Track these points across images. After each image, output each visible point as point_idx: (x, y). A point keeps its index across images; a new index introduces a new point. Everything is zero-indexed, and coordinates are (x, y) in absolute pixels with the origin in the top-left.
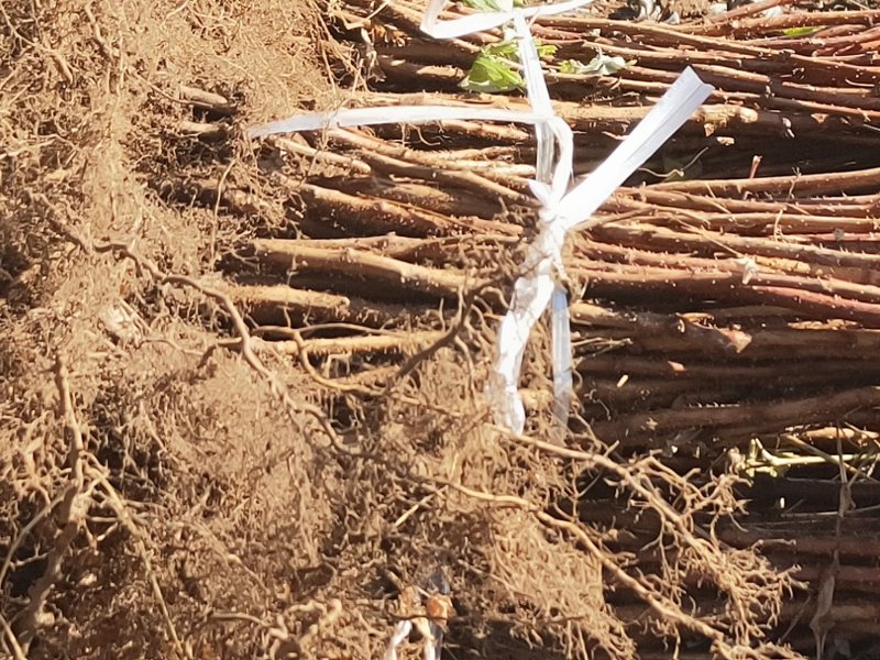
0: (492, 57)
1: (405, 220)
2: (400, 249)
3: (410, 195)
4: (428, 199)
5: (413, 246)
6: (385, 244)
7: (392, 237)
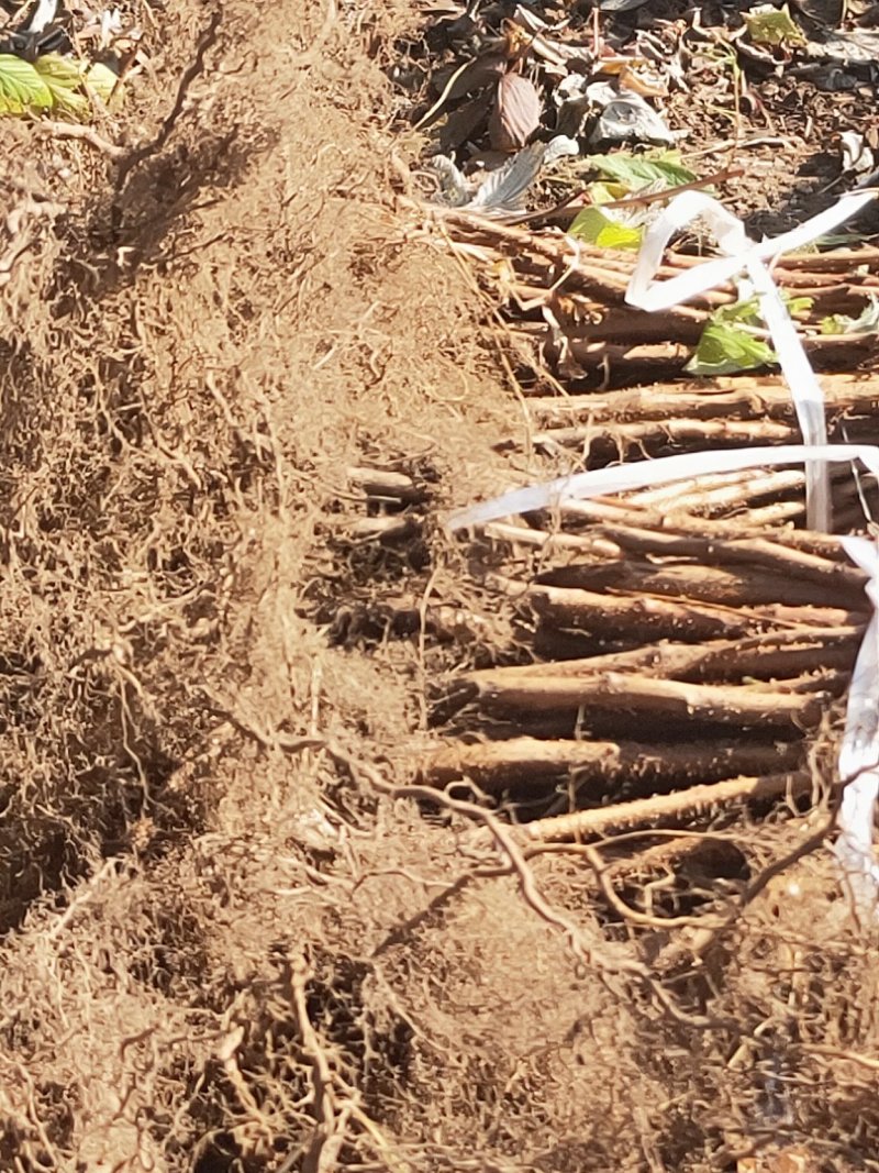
0: (726, 325)
1: (680, 620)
2: (679, 664)
3: (681, 581)
4: (706, 584)
5: (696, 658)
6: (656, 659)
7: (665, 647)
